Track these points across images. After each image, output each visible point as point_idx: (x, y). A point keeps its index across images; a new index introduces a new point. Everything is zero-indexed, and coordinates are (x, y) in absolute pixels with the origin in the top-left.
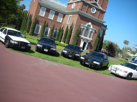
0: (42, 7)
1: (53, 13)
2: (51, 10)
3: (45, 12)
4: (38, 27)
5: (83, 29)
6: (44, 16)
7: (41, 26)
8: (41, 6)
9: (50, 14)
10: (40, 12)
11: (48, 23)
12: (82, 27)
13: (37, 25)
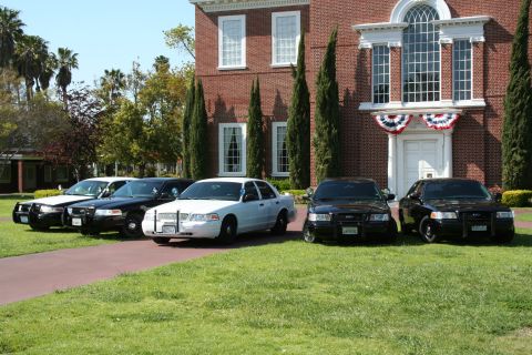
0: (221, 19)
1: (294, 24)
2: (275, 15)
3: (244, 41)
4: (234, 138)
5: (381, 50)
6: (243, 65)
7: (244, 128)
8: (214, 17)
9: (274, 40)
10: (220, 50)
11: (278, 98)
12: (366, 43)
13: (222, 126)
